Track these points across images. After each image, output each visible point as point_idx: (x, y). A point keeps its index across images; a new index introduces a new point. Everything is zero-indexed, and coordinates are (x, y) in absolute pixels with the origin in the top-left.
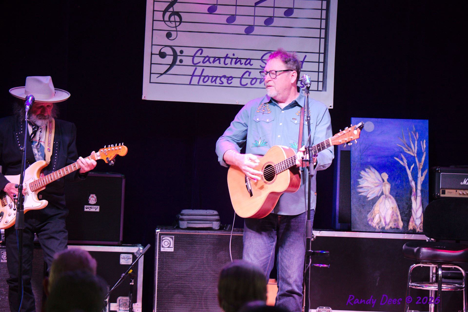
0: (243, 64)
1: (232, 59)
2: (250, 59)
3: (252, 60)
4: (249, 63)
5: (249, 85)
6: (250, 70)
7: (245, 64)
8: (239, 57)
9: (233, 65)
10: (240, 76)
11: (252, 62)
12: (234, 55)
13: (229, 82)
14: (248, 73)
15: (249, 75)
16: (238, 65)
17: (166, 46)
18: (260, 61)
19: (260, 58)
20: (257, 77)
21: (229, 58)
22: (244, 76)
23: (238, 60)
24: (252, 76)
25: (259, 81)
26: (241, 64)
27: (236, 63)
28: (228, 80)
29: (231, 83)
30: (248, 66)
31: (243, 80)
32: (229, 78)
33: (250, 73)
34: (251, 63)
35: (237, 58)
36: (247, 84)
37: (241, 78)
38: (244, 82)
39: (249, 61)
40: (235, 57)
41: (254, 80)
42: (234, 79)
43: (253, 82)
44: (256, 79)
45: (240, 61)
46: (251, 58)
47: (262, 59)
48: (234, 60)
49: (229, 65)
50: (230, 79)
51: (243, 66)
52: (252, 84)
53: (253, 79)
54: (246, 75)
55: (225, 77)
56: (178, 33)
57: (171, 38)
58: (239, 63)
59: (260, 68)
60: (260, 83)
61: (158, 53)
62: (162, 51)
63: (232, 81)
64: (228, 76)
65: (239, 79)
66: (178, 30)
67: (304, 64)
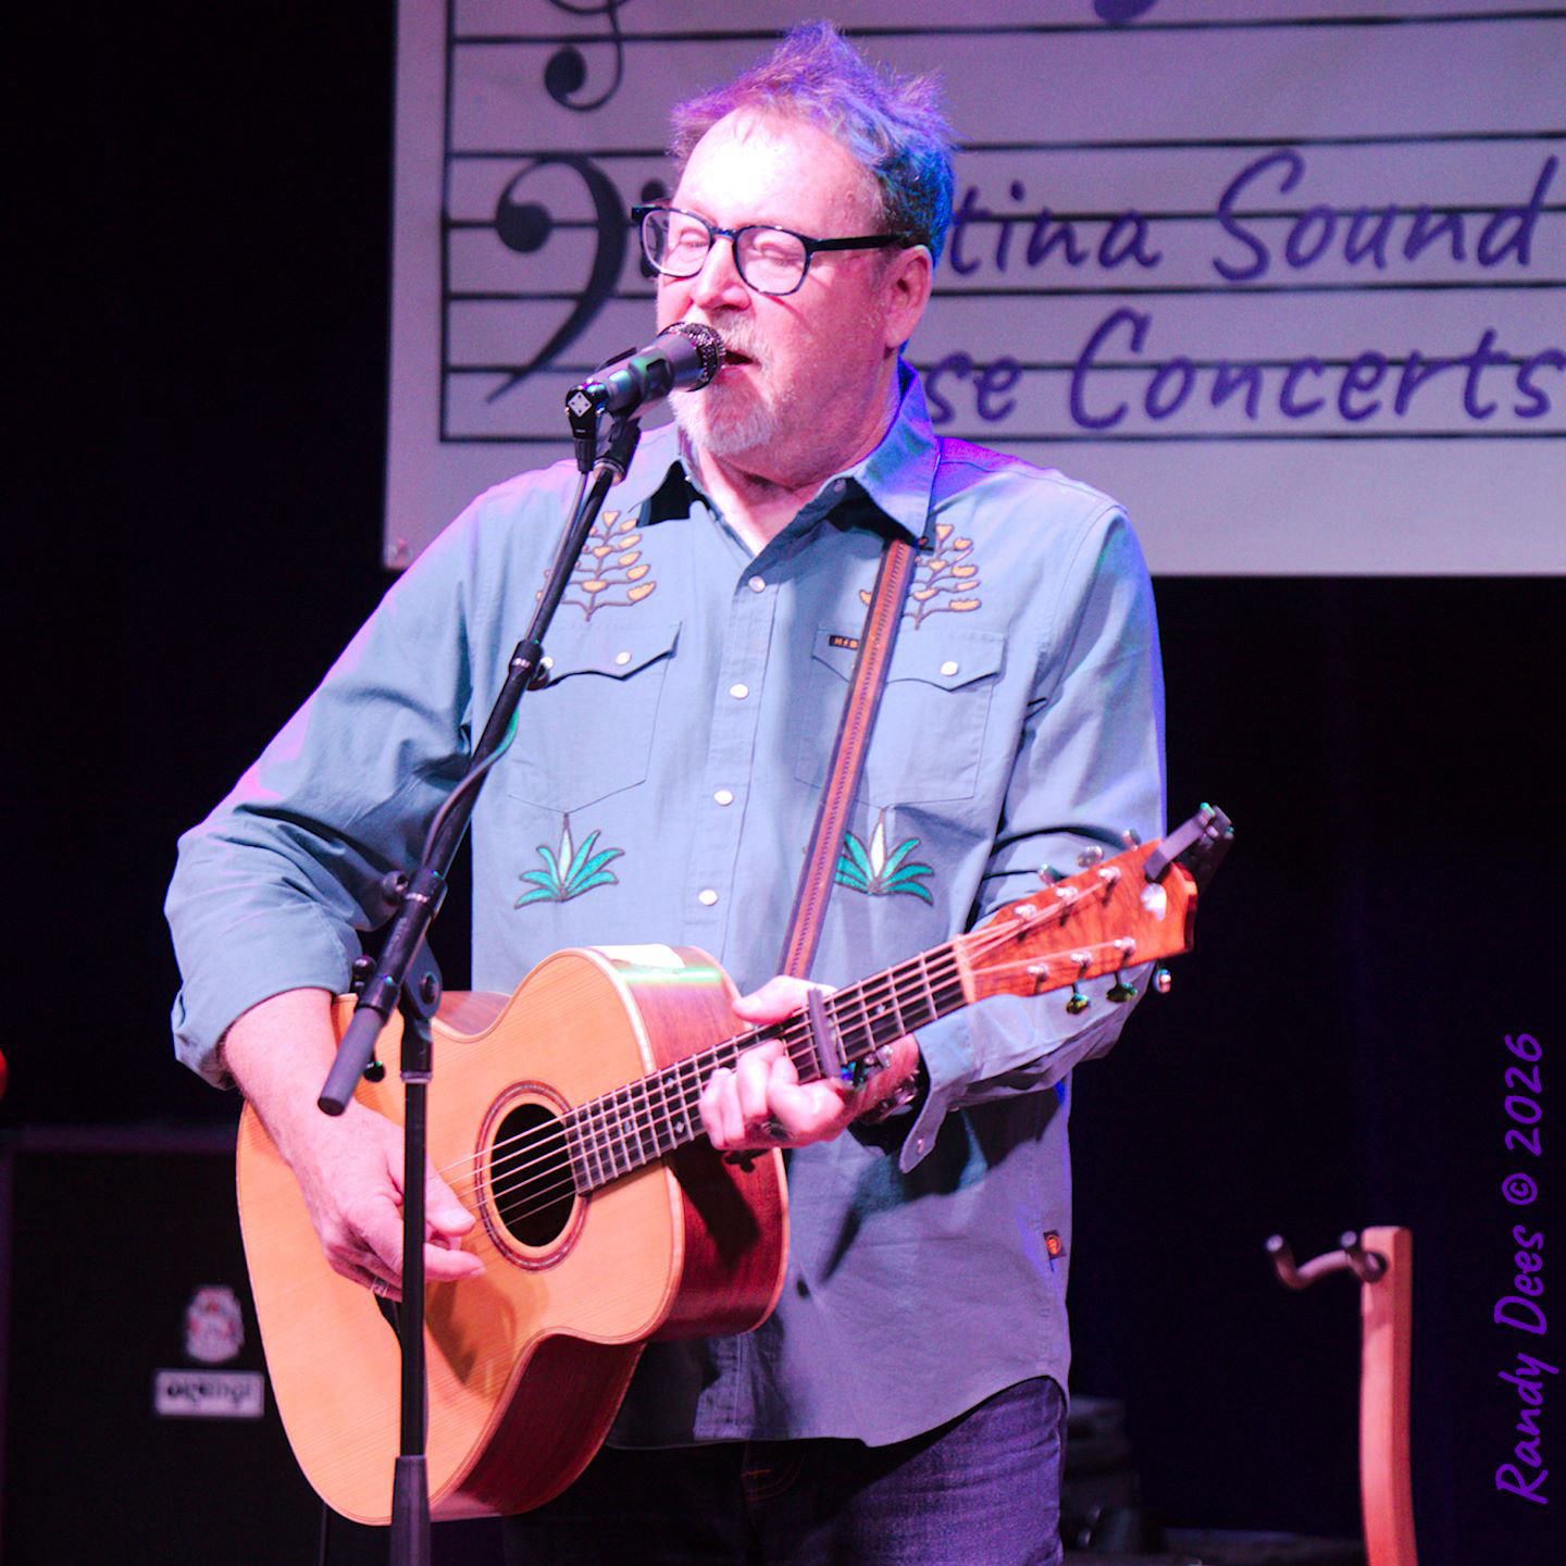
0: (1092, 262)
1: (1007, 222)
2: (1141, 220)
3: (1154, 229)
4: (1134, 248)
5: (1137, 421)
6: (1139, 305)
7: (1106, 261)
8: (1058, 207)
9: (1018, 273)
10: (1072, 354)
11: (1158, 237)
12: (1017, 192)
13: (995, 402)
14: (1124, 331)
15: (1136, 344)
16: (1055, 269)
17: (544, 158)
18: (1214, 229)
19: (1210, 203)
20: (1195, 355)
21: (985, 217)
22: (1103, 354)
23: (1052, 229)
24: (1157, 348)
25: (1205, 381)
26: (1074, 259)
27: (1035, 254)
28: (984, 388)
29: (1007, 408)
30: (1128, 273)
31: (1093, 382)
32: (989, 370)
33: (1141, 325)
34: (1149, 249)
35: (1041, 220)
36: (1120, 414)
37: (1081, 366)
38: (1100, 395)
39: (1127, 233)
40: (1030, 205)
41: (1174, 381)
42: (1027, 379)
43: (1166, 395)
44: (1188, 367)
45: (1066, 236)
46: (1143, 207)
47: (1225, 214)
48: (1021, 234)
49: (986, 277)
50: (1001, 377)
51: (1090, 274)
52: (1154, 412)
53: (1162, 370)
54: (1116, 346)
55: (959, 364)
56: (630, 50)
57: (578, 98)
58: (1057, 254)
59: (1216, 279)
60: (1219, 395)
61: (487, 211)
62: (520, 196)
63: (1016, 393)
64: (982, 354)
65: (1063, 380)
66: (625, 27)
67: (1544, 225)
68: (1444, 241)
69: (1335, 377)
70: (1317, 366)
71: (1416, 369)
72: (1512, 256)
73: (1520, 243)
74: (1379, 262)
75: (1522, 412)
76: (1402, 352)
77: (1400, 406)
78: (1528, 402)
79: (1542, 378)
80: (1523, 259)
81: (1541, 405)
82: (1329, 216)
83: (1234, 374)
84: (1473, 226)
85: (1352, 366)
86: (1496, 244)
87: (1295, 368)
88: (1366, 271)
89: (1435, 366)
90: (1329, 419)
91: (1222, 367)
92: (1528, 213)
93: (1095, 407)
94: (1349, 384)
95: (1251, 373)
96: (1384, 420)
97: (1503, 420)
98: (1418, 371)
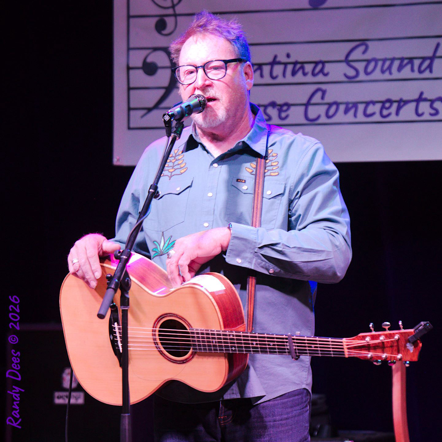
0: (310, 75)
1: (286, 64)
2: (323, 63)
3: (327, 65)
4: (322, 71)
5: (323, 119)
6: (323, 87)
7: (314, 74)
8: (300, 60)
9: (289, 78)
10: (305, 101)
11: (328, 68)
12: (288, 56)
13: (283, 115)
14: (319, 94)
15: (323, 98)
16: (299, 77)
17: (155, 49)
18: (344, 65)
19: (343, 58)
20: (339, 101)
21: (279, 63)
22: (313, 101)
23: (298, 66)
24: (329, 99)
25: (342, 108)
26: (305, 74)
27: (294, 73)
28: (280, 111)
29: (287, 117)
30: (320, 78)
31: (310, 108)
32: (281, 106)
33: (324, 92)
34: (326, 71)
35: (295, 63)
36: (319, 117)
37: (307, 105)
38: (313, 112)
39: (319, 67)
40: (292, 60)
41: (333, 108)
42: (292, 108)
43: (332, 111)
44: (337, 104)
45: (302, 68)
46: (324, 59)
47: (347, 61)
48: (290, 68)
49: (280, 80)
50: (285, 108)
51: (309, 78)
52: (328, 117)
53: (330, 105)
54: (317, 98)
55: (273, 104)
56: (179, 18)
57: (165, 32)
58: (300, 73)
59: (345, 79)
60: (346, 111)
61: (140, 64)
62: (149, 60)
63: (289, 112)
64: (280, 101)
65: (302, 108)
66: (178, 12)
67: (437, 62)
68: (409, 67)
69: (379, 106)
70: (374, 103)
71: (402, 103)
72: (428, 71)
73: (430, 67)
74: (391, 73)
75: (431, 115)
76: (397, 98)
77: (397, 113)
78: (433, 112)
79: (437, 105)
80: (431, 71)
81: (437, 112)
82: (376, 60)
83: (350, 105)
84: (417, 63)
85: (383, 103)
86: (423, 67)
87: (367, 104)
88: (387, 76)
89: (407, 102)
90: (377, 118)
91: (347, 104)
92: (432, 59)
93: (312, 115)
94: (383, 108)
95: (355, 105)
96: (393, 117)
97: (426, 117)
98: (402, 104)
